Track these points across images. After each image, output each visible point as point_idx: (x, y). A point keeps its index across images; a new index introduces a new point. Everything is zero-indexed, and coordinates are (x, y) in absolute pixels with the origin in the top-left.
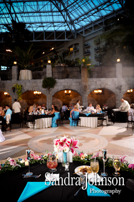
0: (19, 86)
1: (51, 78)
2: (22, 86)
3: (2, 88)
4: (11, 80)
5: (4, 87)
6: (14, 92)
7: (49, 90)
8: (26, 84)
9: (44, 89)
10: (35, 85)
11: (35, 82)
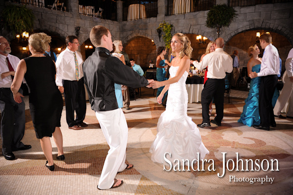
0: (166, 27)
1: (224, 6)
2: (171, 26)
3: (144, 31)
4: (156, 16)
5: (146, 29)
6: (160, 37)
7: (219, 31)
8: (178, 22)
9: (210, 30)
10: (193, 22)
11: (195, 17)
